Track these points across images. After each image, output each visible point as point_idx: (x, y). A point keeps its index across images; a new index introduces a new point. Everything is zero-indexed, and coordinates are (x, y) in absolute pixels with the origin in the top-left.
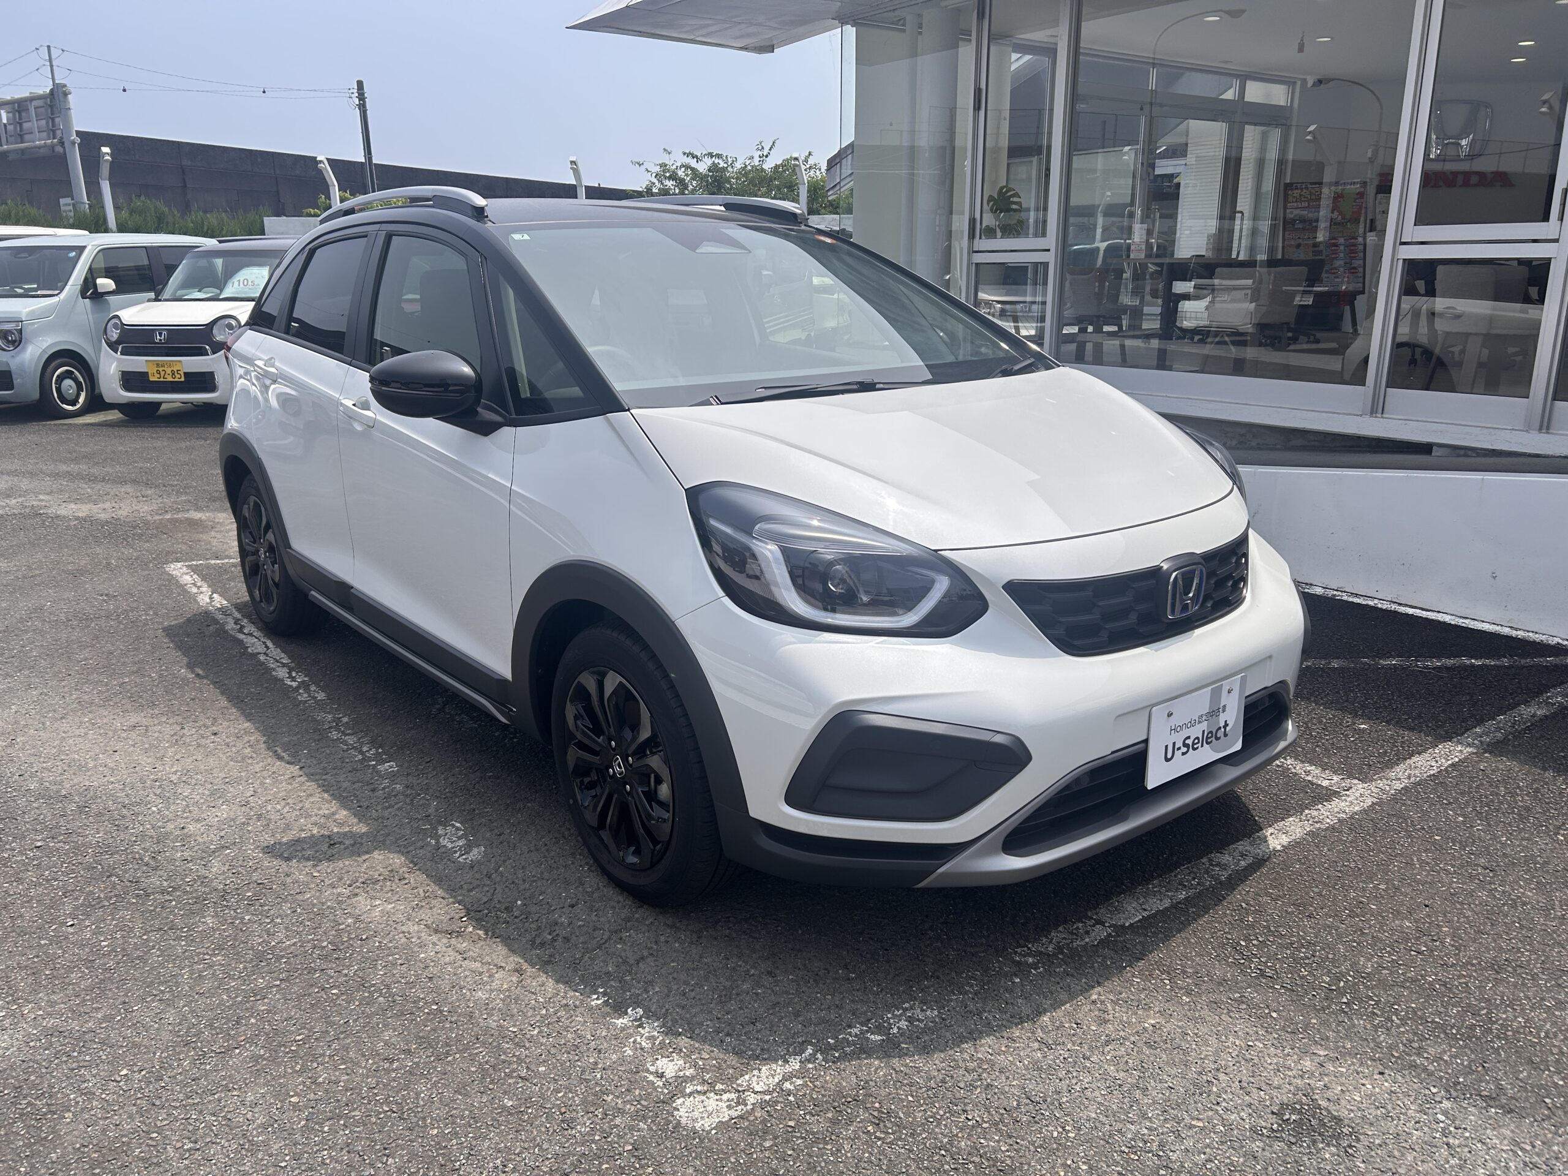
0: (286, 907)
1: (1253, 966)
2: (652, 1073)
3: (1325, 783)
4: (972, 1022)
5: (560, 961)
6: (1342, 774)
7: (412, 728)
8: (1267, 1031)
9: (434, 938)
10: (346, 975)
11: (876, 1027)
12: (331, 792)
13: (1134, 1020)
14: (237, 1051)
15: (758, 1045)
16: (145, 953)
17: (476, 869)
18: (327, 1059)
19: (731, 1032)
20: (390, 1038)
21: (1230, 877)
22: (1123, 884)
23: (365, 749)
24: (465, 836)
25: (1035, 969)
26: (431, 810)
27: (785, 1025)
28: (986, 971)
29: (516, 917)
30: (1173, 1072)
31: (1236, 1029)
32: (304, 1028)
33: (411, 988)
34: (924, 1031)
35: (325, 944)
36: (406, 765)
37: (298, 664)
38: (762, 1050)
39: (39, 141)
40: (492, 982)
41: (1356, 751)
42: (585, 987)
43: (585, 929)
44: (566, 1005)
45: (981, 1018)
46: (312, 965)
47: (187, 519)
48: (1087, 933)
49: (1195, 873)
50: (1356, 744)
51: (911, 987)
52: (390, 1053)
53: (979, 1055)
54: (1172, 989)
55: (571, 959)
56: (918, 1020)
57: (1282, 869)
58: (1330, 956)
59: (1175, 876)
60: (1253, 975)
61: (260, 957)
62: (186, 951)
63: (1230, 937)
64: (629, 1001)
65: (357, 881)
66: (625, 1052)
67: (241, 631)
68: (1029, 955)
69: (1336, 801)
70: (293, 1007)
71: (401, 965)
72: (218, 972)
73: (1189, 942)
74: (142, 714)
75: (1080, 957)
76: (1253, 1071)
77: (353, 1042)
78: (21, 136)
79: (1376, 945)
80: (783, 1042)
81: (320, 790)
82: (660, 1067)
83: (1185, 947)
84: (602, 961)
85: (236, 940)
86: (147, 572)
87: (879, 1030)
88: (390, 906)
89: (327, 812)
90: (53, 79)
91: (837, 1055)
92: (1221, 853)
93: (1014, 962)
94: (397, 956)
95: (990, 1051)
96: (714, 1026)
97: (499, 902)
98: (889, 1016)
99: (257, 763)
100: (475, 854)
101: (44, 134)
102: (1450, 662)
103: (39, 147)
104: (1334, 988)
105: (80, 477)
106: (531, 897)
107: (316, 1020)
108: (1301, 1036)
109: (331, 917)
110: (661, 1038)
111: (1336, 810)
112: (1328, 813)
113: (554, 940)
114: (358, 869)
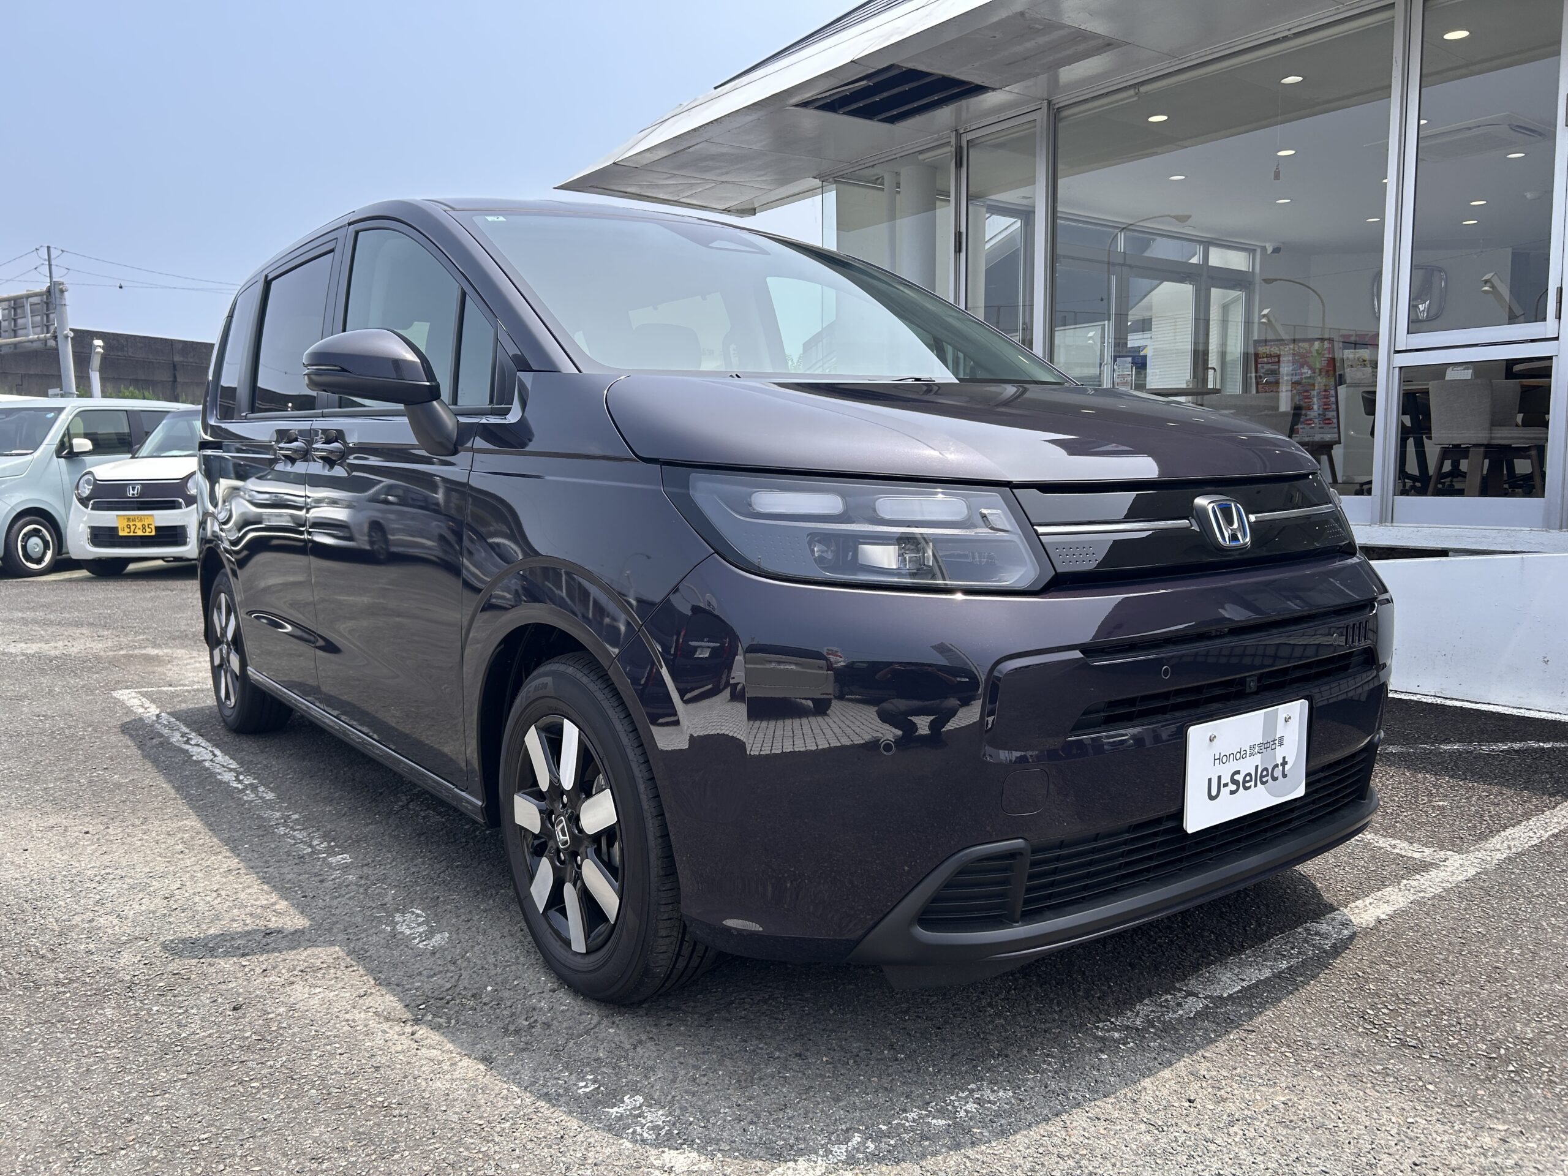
0: (205, 998)
1: (1389, 1035)
2: (657, 1168)
3: (1417, 855)
4: (1057, 1102)
5: (539, 1049)
6: (1433, 847)
7: (371, 824)
8: (1426, 1106)
9: (385, 1026)
10: (271, 1067)
11: (938, 1111)
12: (273, 884)
13: (1258, 1097)
14: (123, 1152)
15: (791, 1134)
16: (24, 1046)
17: (437, 955)
18: (237, 1160)
19: (755, 1119)
20: (321, 1135)
21: (1334, 946)
22: (1210, 955)
23: (315, 842)
24: (426, 922)
25: (1124, 1044)
26: (388, 899)
27: (822, 1111)
28: (1065, 1047)
29: (485, 1004)
30: (1324, 1154)
31: (1388, 1105)
32: (212, 1125)
33: (352, 1079)
34: (998, 1115)
35: (248, 1034)
36: (361, 856)
37: (247, 767)
38: (797, 1139)
39: (32, 335)
40: (455, 1070)
41: (1442, 825)
42: (571, 1074)
43: (568, 1014)
44: (547, 1094)
45: (1068, 1098)
46: (230, 1057)
47: (142, 655)
48: (1179, 1005)
49: (1293, 943)
50: (1439, 820)
51: (975, 1066)
52: (320, 1151)
53: (1073, 1139)
54: (1297, 1063)
55: (552, 1046)
56: (989, 1102)
57: (1394, 937)
58: (1479, 1023)
59: (1270, 946)
60: (1393, 1045)
61: (165, 1050)
62: (75, 1044)
63: (1353, 1006)
64: (625, 1088)
65: (295, 970)
66: (621, 1144)
67: (187, 742)
68: (1115, 1029)
69: (1434, 872)
70: (201, 1102)
71: (341, 1054)
72: (111, 1066)
73: (1305, 1012)
74: (63, 816)
75: (1176, 1030)
76: (1423, 1150)
77: (273, 1140)
78: (15, 331)
79: (1529, 1010)
80: (822, 1130)
81: (259, 881)
82: (667, 1160)
83: (1302, 1018)
84: (591, 1047)
85: (139, 1032)
86: (92, 697)
87: (942, 1113)
88: (332, 994)
89: (265, 902)
90: (51, 277)
91: (892, 1142)
92: (1318, 923)
93: (1096, 1037)
94: (337, 1045)
95: (1087, 1135)
96: (734, 1113)
97: (465, 988)
98: (953, 1098)
99: (189, 858)
100: (438, 940)
101: (39, 329)
102: (1517, 746)
103: (32, 341)
104: (1494, 1055)
105: (35, 622)
106: (505, 981)
107: (229, 1116)
108: (1470, 1109)
109: (259, 1006)
110: (667, 1128)
111: (1438, 880)
112: (1430, 883)
113: (531, 1026)
114: (298, 957)
